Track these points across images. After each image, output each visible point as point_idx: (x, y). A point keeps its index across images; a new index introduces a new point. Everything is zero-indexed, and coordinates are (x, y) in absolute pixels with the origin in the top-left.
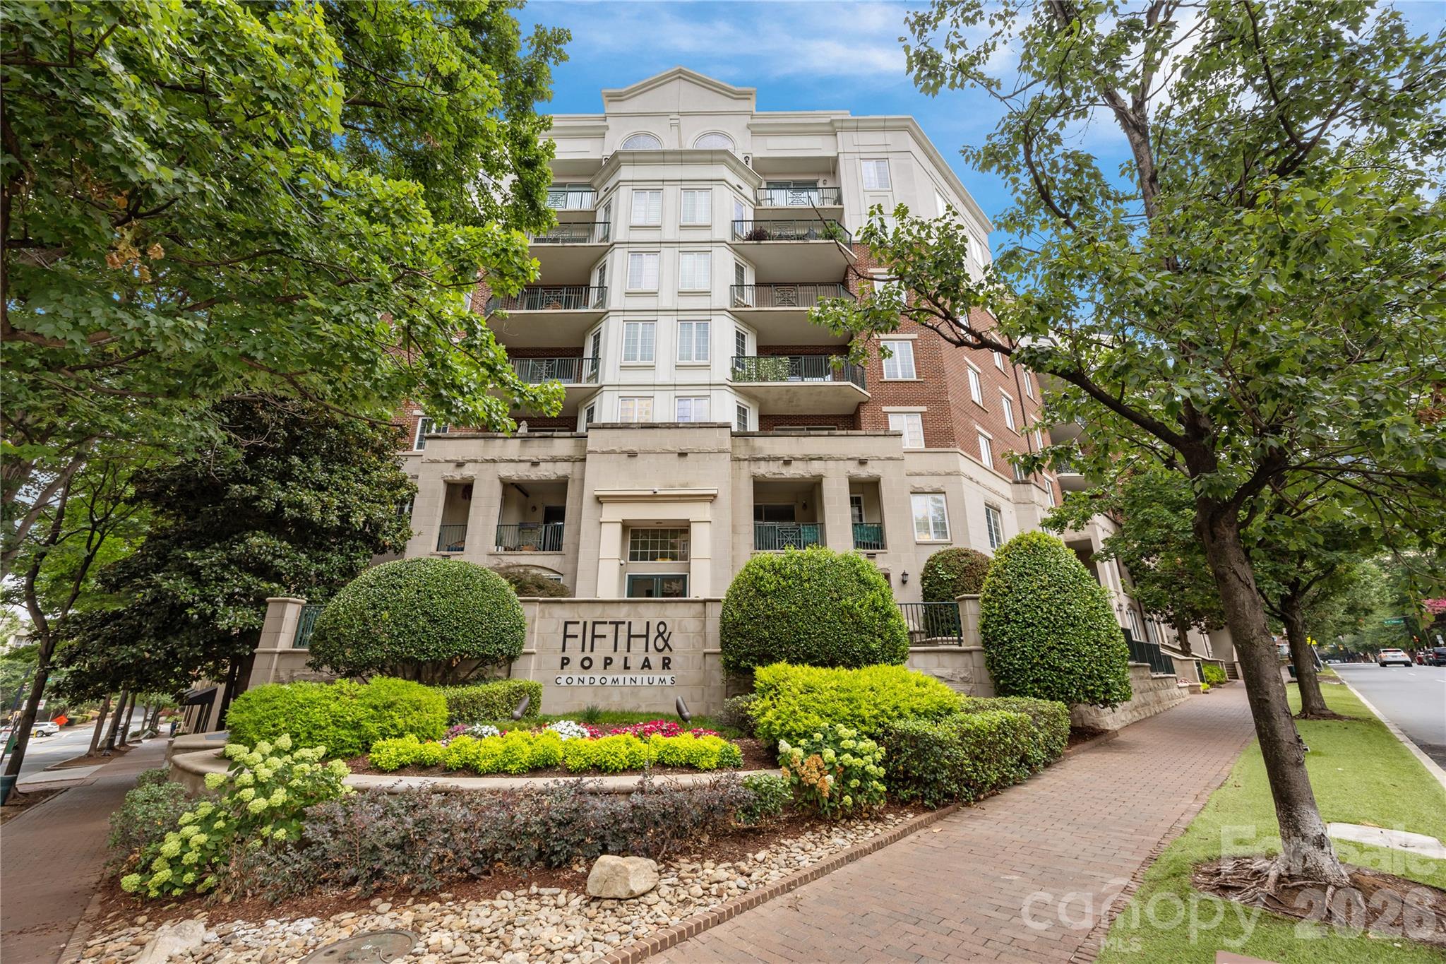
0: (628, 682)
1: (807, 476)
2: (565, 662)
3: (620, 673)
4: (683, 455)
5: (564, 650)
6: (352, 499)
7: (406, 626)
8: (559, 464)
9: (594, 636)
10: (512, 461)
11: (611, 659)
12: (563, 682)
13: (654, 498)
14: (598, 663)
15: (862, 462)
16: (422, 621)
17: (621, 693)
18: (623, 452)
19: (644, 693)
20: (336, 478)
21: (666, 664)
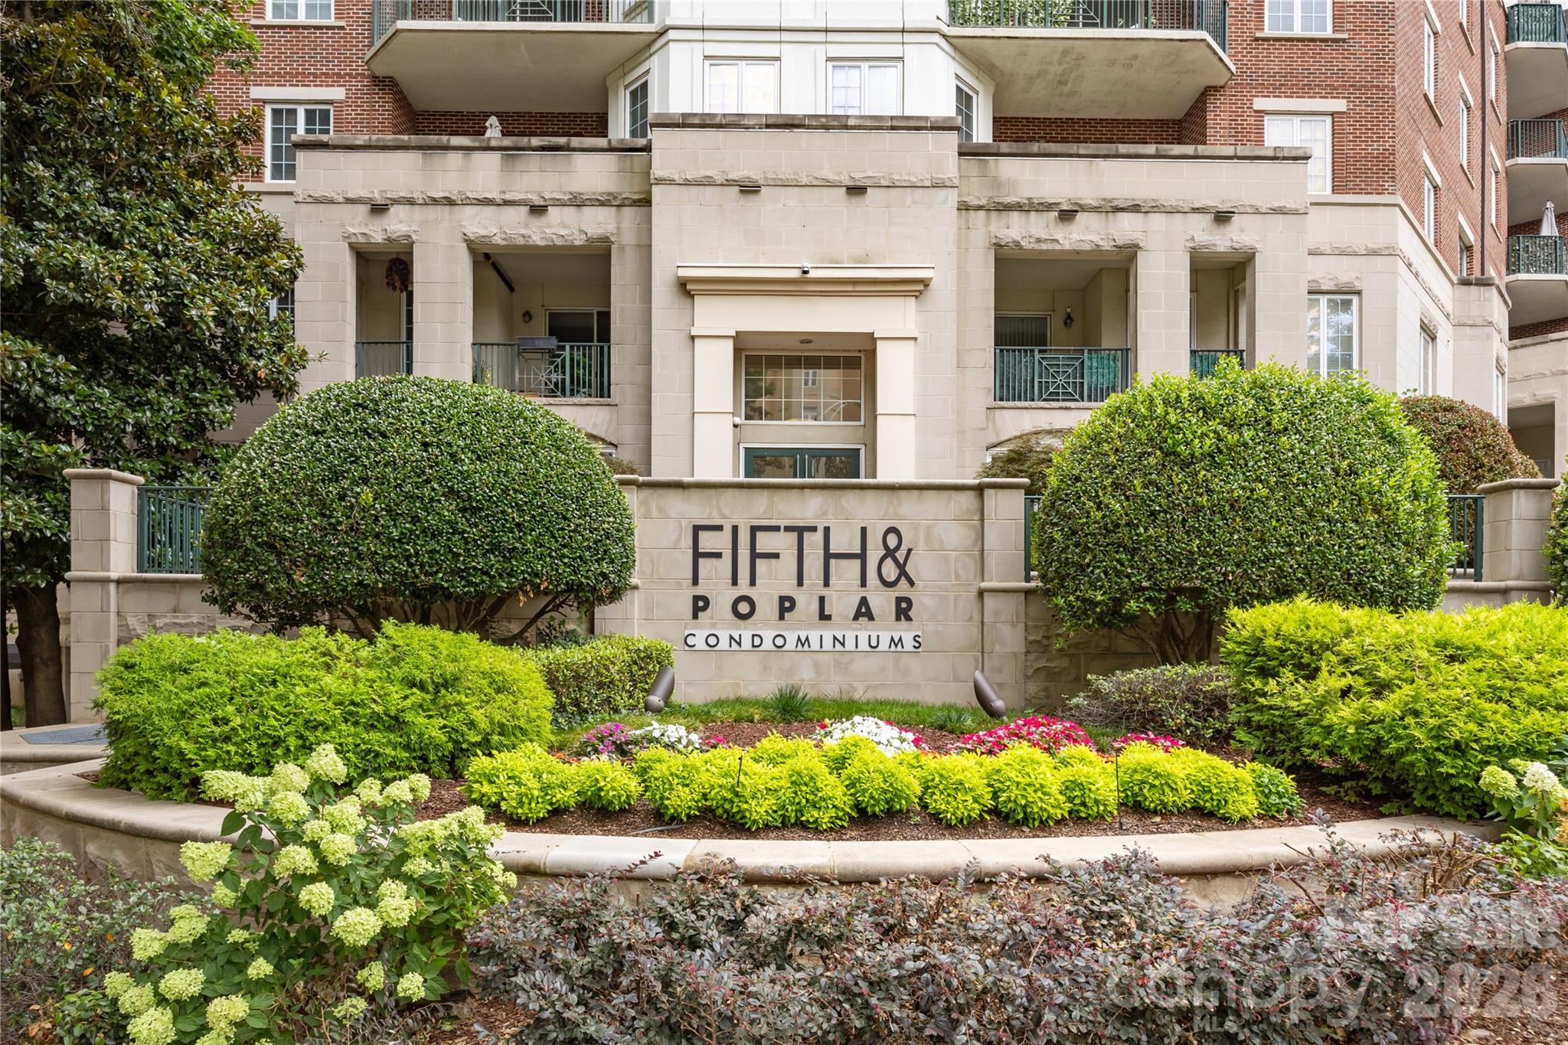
0: (828, 644)
1: (1106, 245)
2: (700, 605)
3: (811, 627)
4: (856, 190)
5: (695, 582)
6: (178, 268)
7: (415, 520)
8: (588, 212)
9: (754, 556)
10: (488, 202)
11: (792, 600)
12: (699, 642)
13: (802, 286)
14: (767, 608)
15: (1222, 218)
16: (448, 509)
17: (817, 666)
18: (729, 183)
19: (864, 665)
20: (133, 217)
21: (903, 610)
